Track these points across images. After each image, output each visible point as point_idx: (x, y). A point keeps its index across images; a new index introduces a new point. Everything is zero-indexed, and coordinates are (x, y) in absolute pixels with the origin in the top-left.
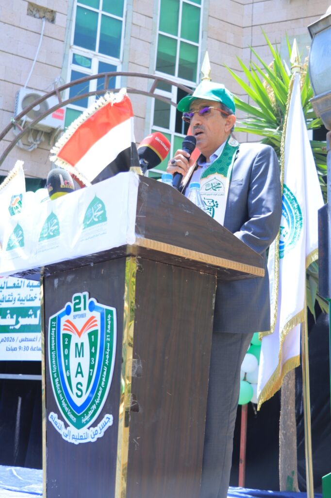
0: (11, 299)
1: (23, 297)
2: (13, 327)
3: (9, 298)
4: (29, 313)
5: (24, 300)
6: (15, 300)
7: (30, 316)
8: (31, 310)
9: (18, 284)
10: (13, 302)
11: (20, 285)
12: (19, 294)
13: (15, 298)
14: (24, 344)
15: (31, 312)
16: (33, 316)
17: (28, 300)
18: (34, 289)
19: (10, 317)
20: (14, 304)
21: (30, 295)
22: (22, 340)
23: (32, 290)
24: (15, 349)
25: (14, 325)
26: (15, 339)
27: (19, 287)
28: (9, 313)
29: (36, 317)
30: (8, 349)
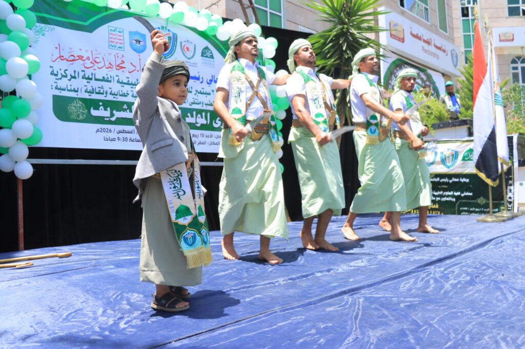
0: (102, 91)
1: (115, 91)
2: (108, 119)
3: (100, 91)
4: (124, 107)
5: (117, 95)
6: (106, 93)
7: (125, 110)
8: (125, 105)
9: (108, 78)
10: (105, 95)
11: (110, 79)
12: (110, 88)
13: (107, 91)
14: (122, 135)
15: (125, 107)
16: (128, 111)
17: (120, 95)
18: (124, 85)
19: (103, 109)
20: (106, 96)
21: (122, 91)
22: (120, 132)
23: (123, 86)
24: (113, 140)
25: (109, 117)
26: (113, 130)
27: (110, 81)
28: (102, 105)
29: (131, 111)
30: (106, 139)
